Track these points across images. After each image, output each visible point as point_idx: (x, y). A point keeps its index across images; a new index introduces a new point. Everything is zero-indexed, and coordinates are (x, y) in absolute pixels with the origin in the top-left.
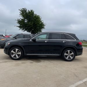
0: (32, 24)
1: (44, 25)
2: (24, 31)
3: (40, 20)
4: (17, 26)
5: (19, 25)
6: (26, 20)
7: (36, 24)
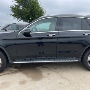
0: (29, 11)
1: (44, 13)
2: (20, 21)
3: (39, 6)
4: (10, 15)
5: (13, 13)
6: (21, 6)
7: (34, 11)
